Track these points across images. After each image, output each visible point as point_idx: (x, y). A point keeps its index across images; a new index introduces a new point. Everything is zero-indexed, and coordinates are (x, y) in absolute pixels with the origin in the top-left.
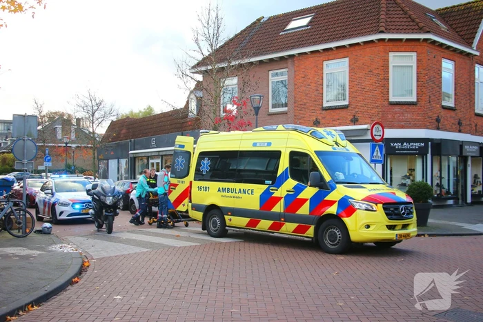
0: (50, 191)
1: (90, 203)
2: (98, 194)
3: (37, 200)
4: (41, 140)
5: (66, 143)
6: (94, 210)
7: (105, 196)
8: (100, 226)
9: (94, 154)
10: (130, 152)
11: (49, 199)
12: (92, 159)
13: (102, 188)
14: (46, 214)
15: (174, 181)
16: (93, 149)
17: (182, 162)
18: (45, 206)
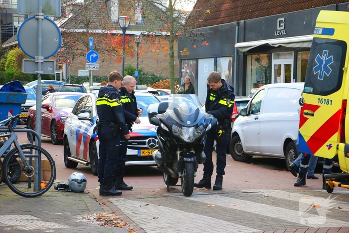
0: (87, 115)
1: (155, 137)
2: (168, 122)
3: (66, 131)
4: (82, 22)
5: (124, 29)
6: (160, 151)
7: (181, 126)
8: (171, 182)
9: (172, 48)
10: (238, 45)
11: (87, 130)
12: (168, 58)
13: (176, 112)
14: (81, 156)
15: (312, 99)
16: (171, 38)
17: (327, 62)
18: (79, 141)
